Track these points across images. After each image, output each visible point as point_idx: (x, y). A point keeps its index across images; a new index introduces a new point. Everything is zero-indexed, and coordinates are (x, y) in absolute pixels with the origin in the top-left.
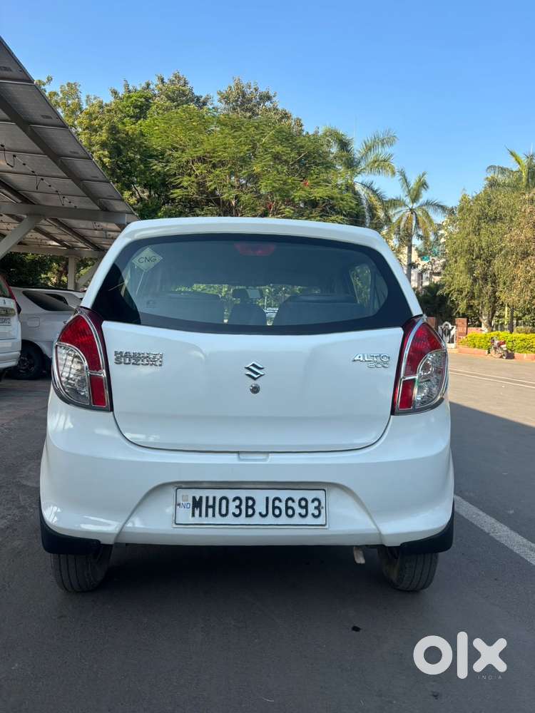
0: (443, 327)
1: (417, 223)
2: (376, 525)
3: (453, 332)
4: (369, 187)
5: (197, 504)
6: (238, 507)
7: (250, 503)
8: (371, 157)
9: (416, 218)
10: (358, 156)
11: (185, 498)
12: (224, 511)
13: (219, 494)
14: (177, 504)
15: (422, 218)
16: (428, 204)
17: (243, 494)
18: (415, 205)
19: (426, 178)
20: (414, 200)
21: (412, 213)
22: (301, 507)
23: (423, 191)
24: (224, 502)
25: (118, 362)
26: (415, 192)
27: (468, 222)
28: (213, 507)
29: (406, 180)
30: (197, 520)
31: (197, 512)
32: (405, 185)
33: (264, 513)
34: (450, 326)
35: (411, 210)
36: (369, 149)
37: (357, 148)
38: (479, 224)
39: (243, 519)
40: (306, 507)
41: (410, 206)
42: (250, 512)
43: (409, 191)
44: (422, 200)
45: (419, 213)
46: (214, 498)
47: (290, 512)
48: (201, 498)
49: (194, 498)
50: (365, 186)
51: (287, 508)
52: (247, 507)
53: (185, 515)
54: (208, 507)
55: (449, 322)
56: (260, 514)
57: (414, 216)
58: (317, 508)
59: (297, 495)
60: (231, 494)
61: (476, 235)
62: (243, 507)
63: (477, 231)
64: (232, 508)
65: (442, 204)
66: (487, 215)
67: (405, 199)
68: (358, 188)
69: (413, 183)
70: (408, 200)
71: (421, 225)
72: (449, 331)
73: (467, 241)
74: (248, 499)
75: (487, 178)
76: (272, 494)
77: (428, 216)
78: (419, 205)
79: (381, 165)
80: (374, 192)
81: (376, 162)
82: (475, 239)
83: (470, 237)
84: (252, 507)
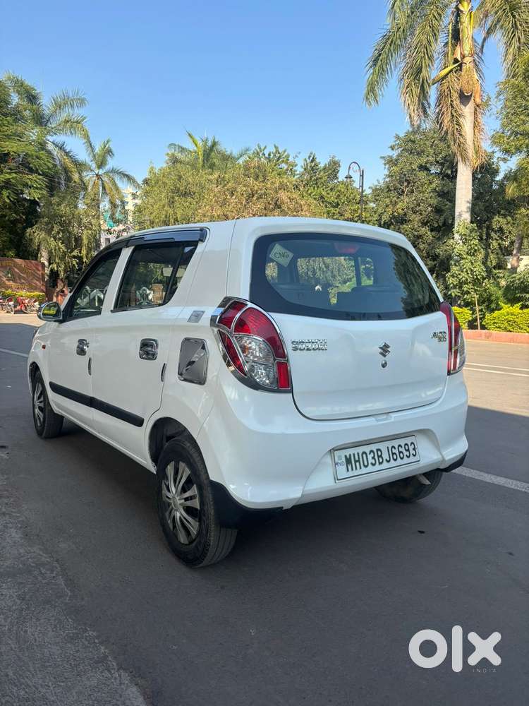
0: (141, 292)
1: (104, 188)
2: (441, 454)
3: (150, 297)
4: (61, 147)
5: (348, 461)
6: (373, 458)
7: (380, 454)
8: (63, 116)
9: (103, 184)
10: (47, 112)
11: (340, 458)
12: (366, 464)
13: (360, 450)
14: (336, 464)
15: (108, 185)
16: (113, 171)
17: (374, 447)
18: (101, 172)
19: (111, 145)
20: (100, 166)
21: (98, 179)
22: (406, 450)
23: (109, 158)
24: (364, 455)
25: (295, 349)
26: (101, 158)
27: (164, 194)
28: (359, 461)
29: (91, 144)
30: (351, 473)
31: (350, 467)
32: (90, 149)
33: (388, 459)
34: (148, 292)
35: (97, 175)
36: (59, 106)
37: (46, 104)
38: (173, 198)
39: (378, 467)
40: (408, 450)
41: (97, 172)
42: (381, 460)
43: (94, 156)
44: (108, 167)
45: (106, 179)
46: (358, 454)
47: (401, 455)
48: (350, 455)
49: (346, 456)
50: (57, 146)
51: (400, 452)
52: (378, 457)
53: (342, 471)
54: (356, 462)
55: (146, 286)
56: (386, 460)
57: (100, 182)
58: (414, 449)
59: (402, 442)
60: (367, 449)
61: (170, 207)
62: (376, 457)
63: (172, 203)
64: (371, 461)
65: (126, 173)
66: (179, 190)
67: (90, 163)
68: (50, 147)
69: (98, 149)
70: (93, 165)
71: (108, 191)
72: (147, 296)
73: (164, 213)
74: (378, 450)
75: (168, 154)
76: (390, 444)
77: (115, 184)
78: (104, 171)
79: (73, 125)
80: (67, 154)
81: (68, 122)
82: (171, 211)
83: (166, 208)
84: (381, 456)
